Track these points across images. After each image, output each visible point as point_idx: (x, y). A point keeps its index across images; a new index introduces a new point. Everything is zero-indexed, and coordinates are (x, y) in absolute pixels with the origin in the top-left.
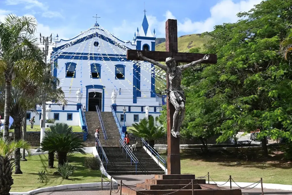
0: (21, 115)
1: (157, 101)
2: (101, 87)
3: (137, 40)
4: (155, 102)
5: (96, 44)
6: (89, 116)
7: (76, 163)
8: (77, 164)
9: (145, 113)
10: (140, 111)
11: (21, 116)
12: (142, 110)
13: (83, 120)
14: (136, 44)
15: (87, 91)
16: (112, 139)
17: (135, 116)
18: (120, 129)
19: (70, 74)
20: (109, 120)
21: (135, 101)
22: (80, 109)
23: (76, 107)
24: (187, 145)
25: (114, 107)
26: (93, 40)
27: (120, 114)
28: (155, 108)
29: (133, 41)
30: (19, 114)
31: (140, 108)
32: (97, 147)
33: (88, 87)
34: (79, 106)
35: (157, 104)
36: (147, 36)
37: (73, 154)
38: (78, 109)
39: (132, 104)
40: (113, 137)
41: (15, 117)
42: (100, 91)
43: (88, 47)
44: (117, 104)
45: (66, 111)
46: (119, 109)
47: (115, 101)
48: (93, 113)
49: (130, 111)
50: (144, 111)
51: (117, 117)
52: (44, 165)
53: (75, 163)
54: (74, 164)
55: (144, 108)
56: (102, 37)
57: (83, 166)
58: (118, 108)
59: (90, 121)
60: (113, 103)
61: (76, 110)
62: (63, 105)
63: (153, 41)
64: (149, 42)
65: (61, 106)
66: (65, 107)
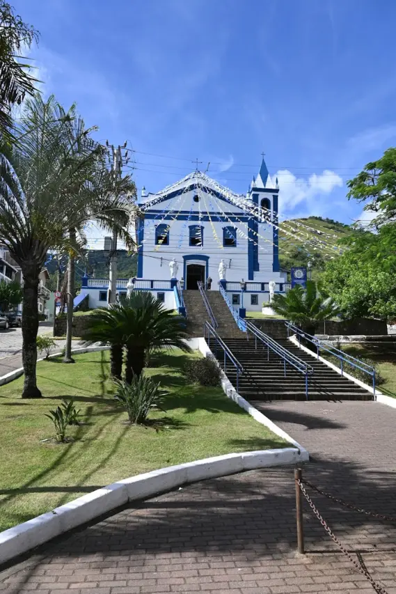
0: (37, 257)
1: (281, 277)
2: (206, 258)
3: (253, 193)
4: (279, 278)
5: (196, 199)
6: (189, 297)
7: (169, 370)
8: (171, 372)
9: (269, 292)
10: (260, 289)
11: (38, 259)
12: (263, 288)
13: (180, 300)
14: (251, 198)
15: (185, 263)
16: (223, 327)
17: (252, 296)
18: (236, 315)
20: (217, 301)
21: (251, 277)
22: (175, 287)
23: (169, 284)
24: (364, 336)
25: (223, 284)
26: (192, 194)
27: (231, 294)
28: (281, 285)
29: (248, 195)
30: (34, 254)
31: (260, 285)
32: (206, 339)
33: (186, 258)
34: (174, 282)
35: (282, 280)
36: (267, 187)
37: (163, 350)
38: (172, 287)
39: (247, 280)
40: (226, 325)
41: (26, 262)
42: (202, 263)
44: (227, 280)
45: (155, 288)
46: (229, 287)
47: (224, 276)
48: (193, 292)
49: (245, 289)
50: (266, 290)
51: (228, 298)
52: (103, 372)
53: (166, 369)
54: (165, 372)
55: (265, 285)
56: (205, 189)
57: (184, 374)
58: (228, 285)
59: (189, 302)
60: (222, 278)
61: (169, 287)
62: (152, 281)
63: (275, 194)
64: (270, 196)
65: (149, 283)
66: (154, 283)
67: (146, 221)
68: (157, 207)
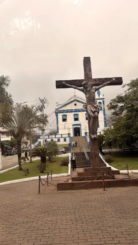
2: (80, 125)
5: (75, 105)
15: (73, 127)
19: (64, 120)
20: (83, 140)
23: (67, 135)
25: (86, 133)
26: (74, 103)
33: (73, 125)
34: (69, 134)
36: (100, 98)
42: (79, 126)
43: (71, 107)
45: (63, 137)
48: (76, 137)
56: (78, 101)
62: (62, 135)
63: (103, 100)
64: (101, 101)
65: (61, 135)
66: (63, 135)
67: (59, 114)
68: (62, 109)
